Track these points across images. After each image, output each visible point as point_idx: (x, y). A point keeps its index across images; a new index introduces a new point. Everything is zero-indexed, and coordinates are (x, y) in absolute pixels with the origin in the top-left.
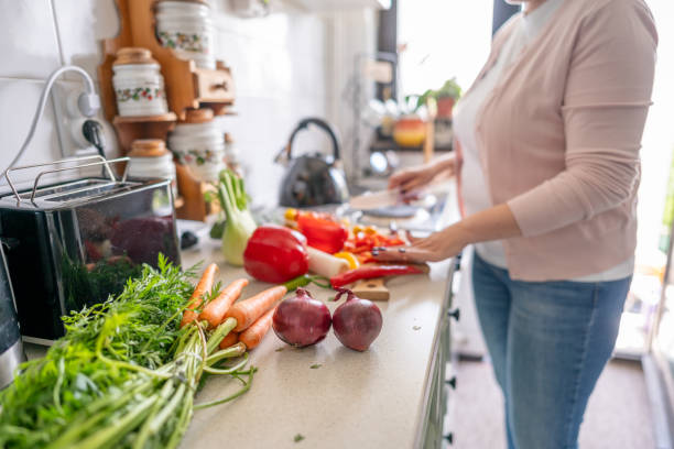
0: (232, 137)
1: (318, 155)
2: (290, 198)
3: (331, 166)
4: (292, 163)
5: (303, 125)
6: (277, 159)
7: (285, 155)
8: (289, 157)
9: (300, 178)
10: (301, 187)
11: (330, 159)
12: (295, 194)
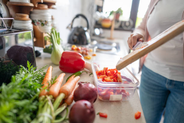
0: (54, 17)
1: (81, 27)
2: (72, 41)
3: (86, 31)
4: (73, 29)
5: (77, 16)
6: (67, 28)
7: (70, 26)
8: (72, 27)
9: (75, 35)
10: (75, 37)
11: (86, 29)
12: (73, 40)
